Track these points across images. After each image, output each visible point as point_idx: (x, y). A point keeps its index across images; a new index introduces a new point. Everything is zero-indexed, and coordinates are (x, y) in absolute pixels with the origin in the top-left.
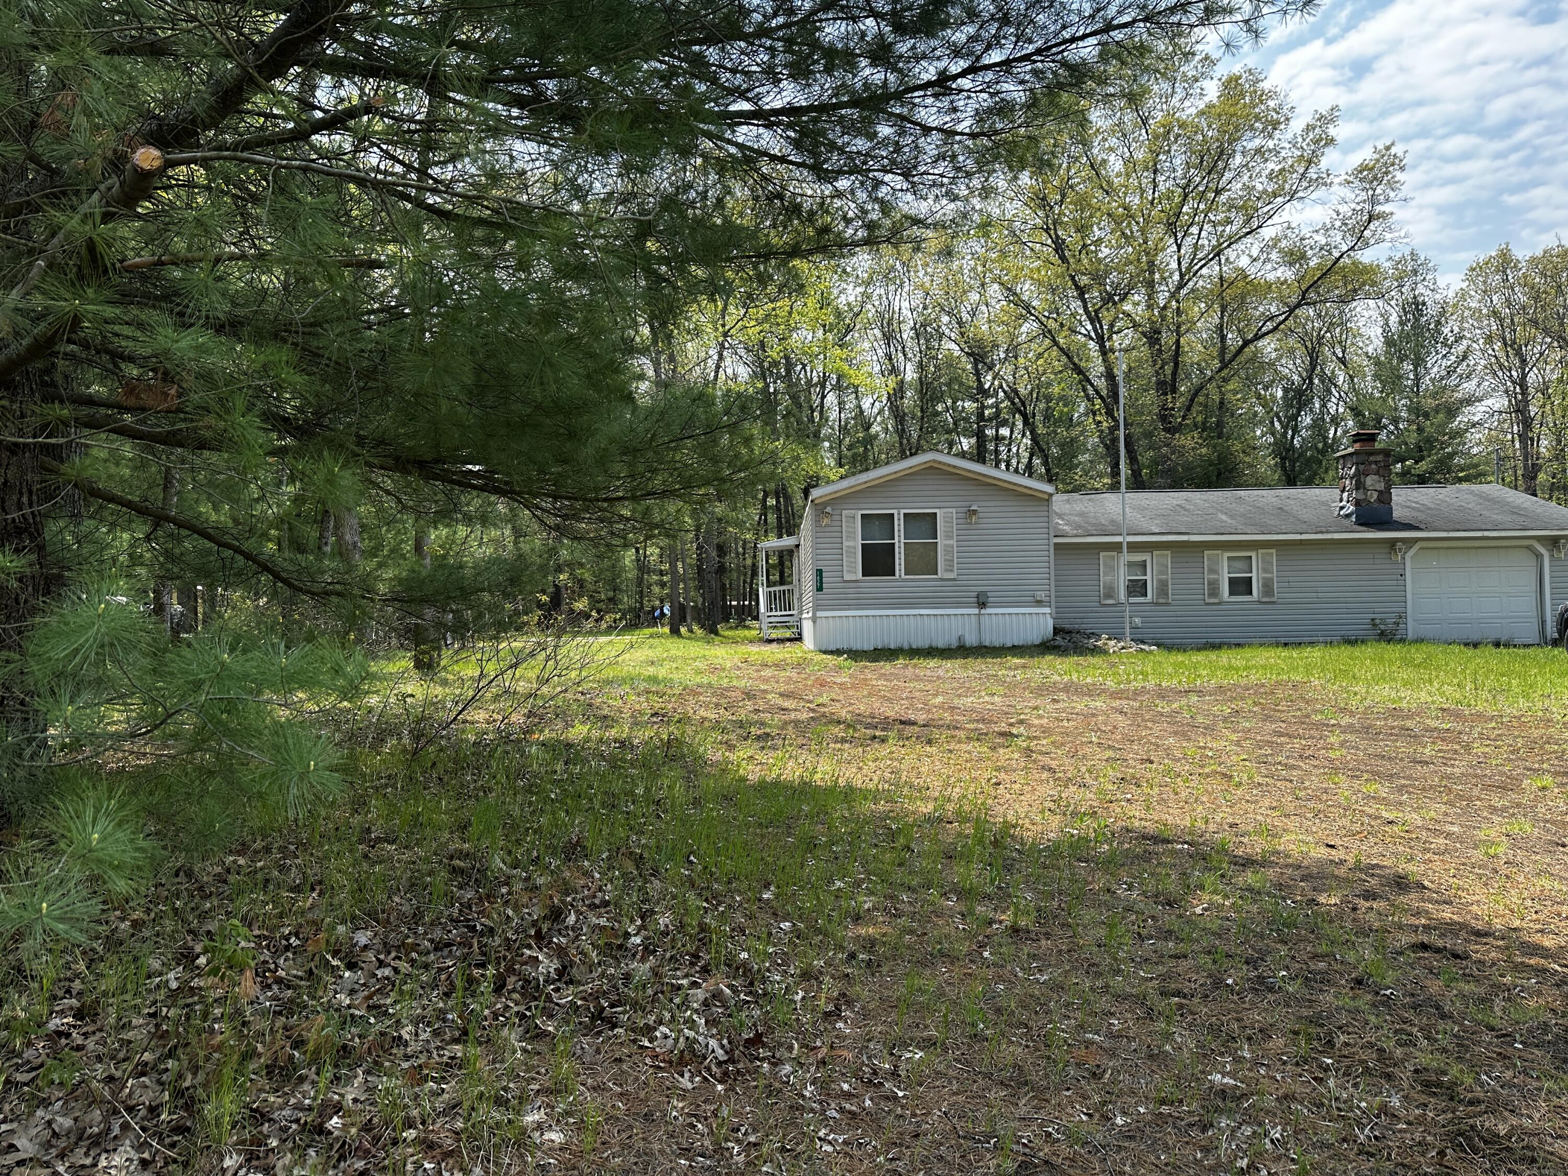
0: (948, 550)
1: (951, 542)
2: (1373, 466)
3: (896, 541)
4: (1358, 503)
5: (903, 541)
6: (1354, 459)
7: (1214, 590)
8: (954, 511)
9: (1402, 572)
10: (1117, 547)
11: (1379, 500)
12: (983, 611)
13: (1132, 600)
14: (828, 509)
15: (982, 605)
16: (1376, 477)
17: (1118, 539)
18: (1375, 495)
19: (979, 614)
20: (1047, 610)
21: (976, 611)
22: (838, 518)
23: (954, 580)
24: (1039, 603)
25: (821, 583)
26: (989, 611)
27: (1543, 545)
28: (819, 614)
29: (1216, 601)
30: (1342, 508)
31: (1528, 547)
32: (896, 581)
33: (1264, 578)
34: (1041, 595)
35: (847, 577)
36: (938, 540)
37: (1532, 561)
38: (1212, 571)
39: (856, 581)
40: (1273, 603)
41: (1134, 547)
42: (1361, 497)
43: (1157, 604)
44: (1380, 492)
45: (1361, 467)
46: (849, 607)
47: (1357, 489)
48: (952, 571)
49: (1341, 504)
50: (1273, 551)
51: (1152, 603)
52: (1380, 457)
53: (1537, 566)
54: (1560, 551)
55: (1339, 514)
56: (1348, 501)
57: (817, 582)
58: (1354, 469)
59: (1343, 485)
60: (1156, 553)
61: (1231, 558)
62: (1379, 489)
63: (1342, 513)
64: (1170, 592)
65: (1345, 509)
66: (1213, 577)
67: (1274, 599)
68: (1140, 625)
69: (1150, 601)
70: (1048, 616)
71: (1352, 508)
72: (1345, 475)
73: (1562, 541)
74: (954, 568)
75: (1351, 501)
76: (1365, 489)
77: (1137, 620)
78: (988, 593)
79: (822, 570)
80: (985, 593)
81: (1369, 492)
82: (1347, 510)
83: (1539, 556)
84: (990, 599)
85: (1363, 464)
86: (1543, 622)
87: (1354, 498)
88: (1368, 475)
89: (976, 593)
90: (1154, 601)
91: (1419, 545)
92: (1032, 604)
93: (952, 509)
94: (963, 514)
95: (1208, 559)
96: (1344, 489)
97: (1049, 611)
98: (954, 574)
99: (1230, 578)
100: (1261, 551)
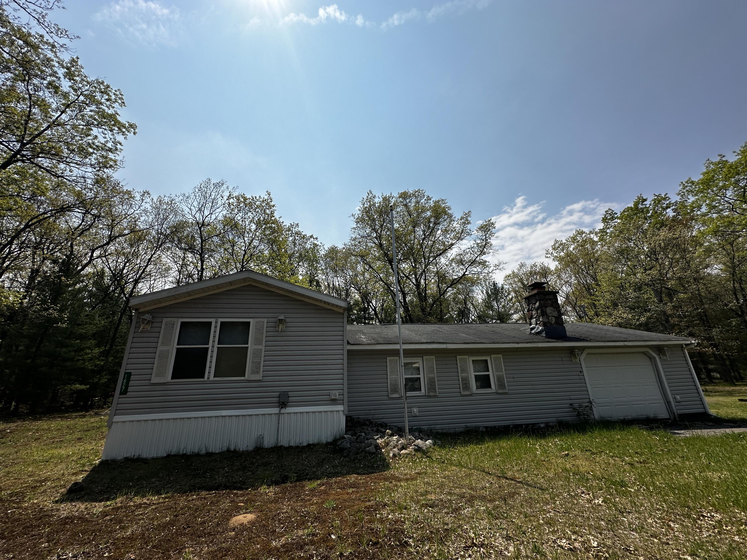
0: (257, 353)
1: (260, 347)
2: (549, 302)
3: (210, 345)
4: (545, 324)
5: (216, 345)
6: (537, 297)
7: (466, 386)
8: (265, 320)
9: (581, 370)
10: (396, 353)
11: (556, 322)
12: (283, 411)
13: (409, 394)
15: (283, 404)
16: (551, 308)
17: (397, 347)
18: (554, 320)
19: (279, 414)
20: (340, 408)
21: (276, 410)
22: (158, 324)
23: (259, 381)
24: (334, 401)
25: (127, 387)
26: (289, 410)
27: (654, 351)
28: (117, 418)
29: (468, 393)
30: (532, 329)
31: (644, 353)
32: (205, 383)
33: (497, 376)
34: (336, 394)
35: (155, 380)
36: (249, 345)
37: (649, 362)
38: (463, 371)
39: (165, 384)
40: (506, 393)
41: (408, 353)
42: (546, 320)
43: (429, 396)
44: (556, 317)
45: (542, 302)
46: (151, 410)
47: (543, 315)
48: (258, 373)
49: (531, 327)
50: (501, 356)
51: (425, 396)
52: (551, 297)
53: (652, 365)
54: (665, 355)
55: (531, 333)
56: (537, 324)
57: (122, 385)
58: (538, 304)
59: (531, 314)
60: (424, 357)
61: (473, 361)
62: (555, 315)
63: (533, 332)
64: (437, 387)
65: (535, 329)
66: (464, 375)
67: (506, 391)
68: (418, 414)
69: (424, 394)
70: (341, 413)
71: (540, 328)
72: (532, 308)
73: (665, 348)
74: (262, 370)
75: (539, 324)
76: (547, 315)
77: (415, 410)
78: (289, 393)
79: (131, 373)
80: (286, 393)
81: (550, 318)
82: (537, 330)
83: (651, 359)
84: (290, 398)
85: (543, 300)
86: (669, 403)
87: (542, 321)
88: (547, 307)
89: (278, 393)
90: (427, 394)
91: (586, 351)
92: (328, 402)
93: (263, 319)
94: (274, 324)
95: (460, 361)
96: (531, 318)
97: (342, 409)
98: (261, 375)
99: (476, 376)
100: (493, 356)
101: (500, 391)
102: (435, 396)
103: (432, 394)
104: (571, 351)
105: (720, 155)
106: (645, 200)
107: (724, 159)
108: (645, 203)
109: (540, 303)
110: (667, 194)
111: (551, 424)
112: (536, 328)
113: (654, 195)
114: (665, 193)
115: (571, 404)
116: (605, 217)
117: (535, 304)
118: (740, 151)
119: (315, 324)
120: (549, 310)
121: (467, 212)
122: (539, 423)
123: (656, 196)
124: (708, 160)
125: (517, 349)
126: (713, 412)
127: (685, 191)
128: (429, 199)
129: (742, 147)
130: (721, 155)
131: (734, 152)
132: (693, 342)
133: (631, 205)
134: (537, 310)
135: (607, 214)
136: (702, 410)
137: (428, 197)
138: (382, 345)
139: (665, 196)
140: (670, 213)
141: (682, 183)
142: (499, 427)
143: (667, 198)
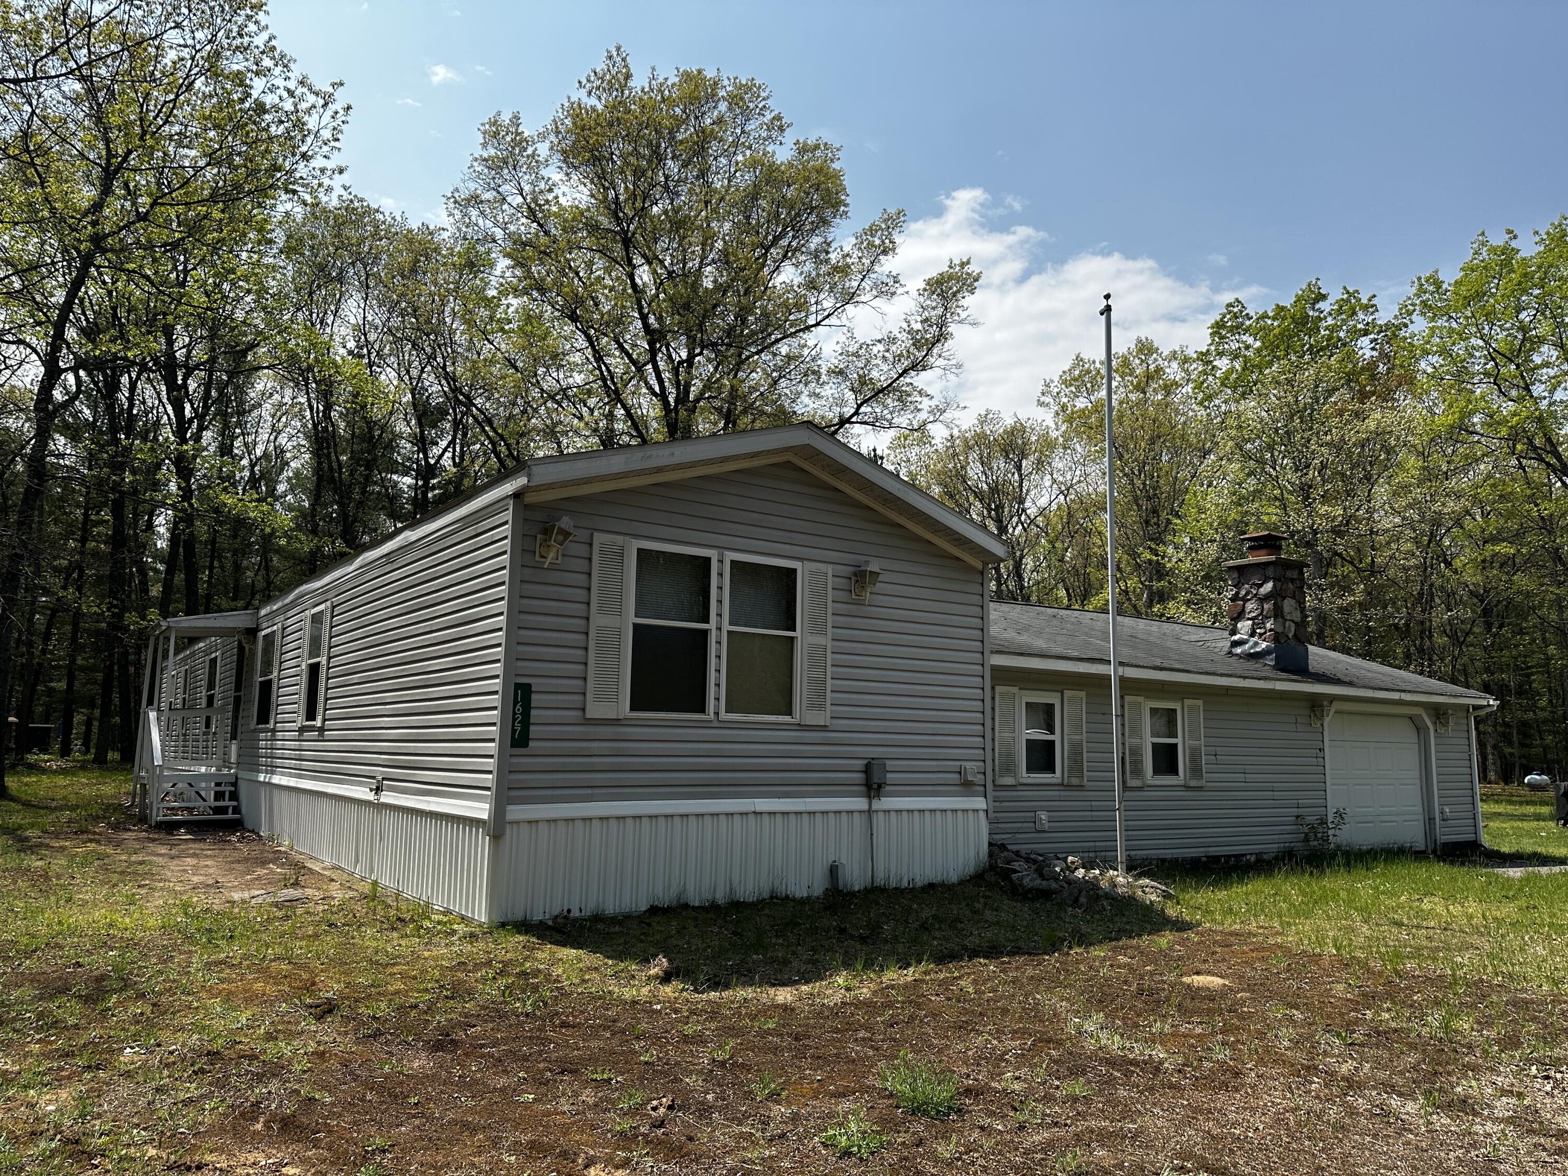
0: (817, 657)
1: (821, 640)
2: (1290, 585)
3: (712, 625)
4: (1277, 637)
5: (726, 627)
6: (1270, 571)
8: (830, 569)
9: (1321, 746)
11: (1296, 636)
12: (876, 805)
13: (1034, 778)
14: (566, 522)
15: (874, 789)
16: (1293, 602)
18: (1293, 629)
19: (870, 812)
20: (979, 803)
21: (860, 803)
22: (583, 550)
23: (824, 728)
24: (966, 786)
25: (526, 723)
26: (885, 803)
27: (1429, 715)
28: (515, 812)
29: (1138, 783)
30: (1237, 644)
31: (1413, 717)
32: (706, 725)
33: (1190, 748)
34: (971, 771)
35: (595, 711)
36: (797, 633)
37: (1411, 735)
38: (1133, 733)
39: (616, 722)
40: (1202, 789)
42: (1280, 630)
43: (1066, 787)
44: (1296, 623)
45: (1279, 585)
46: (591, 792)
47: (1275, 617)
48: (821, 707)
49: (1236, 637)
50: (1200, 703)
51: (1062, 785)
52: (1294, 574)
53: (1419, 744)
54: (1446, 724)
55: (1230, 653)
56: (1253, 634)
57: (514, 720)
58: (1269, 586)
59: (1239, 609)
60: (1067, 693)
61: (1154, 711)
62: (1296, 619)
63: (1239, 650)
64: (1085, 764)
65: (1247, 646)
66: (1135, 741)
67: (1202, 783)
68: (1046, 826)
69: (1059, 781)
70: (982, 815)
71: (1264, 645)
72: (1247, 594)
73: (1450, 712)
74: (828, 703)
75: (1261, 635)
76: (1283, 617)
77: (1043, 817)
78: (888, 762)
79: (529, 685)
80: (880, 762)
81: (1287, 623)
82: (1251, 648)
83: (1420, 729)
84: (889, 775)
85: (1279, 580)
86: (1432, 820)
87: (1270, 630)
88: (1284, 598)
89: (865, 762)
90: (1066, 782)
91: (1337, 705)
92: (956, 788)
93: (825, 565)
94: (843, 580)
95: (1130, 709)
96: (1240, 616)
97: (985, 807)
98: (828, 714)
99: (1155, 746)
100: (1188, 702)
101: (1193, 783)
102: (1080, 787)
103: (1075, 781)
104: (1316, 704)
105: (1510, 232)
106: (1323, 297)
107: (1514, 244)
108: (1320, 305)
109: (1274, 586)
110: (1374, 296)
111: (1265, 857)
112: (1251, 643)
113: (1345, 288)
114: (1371, 294)
115: (1297, 817)
116: (1222, 320)
117: (1261, 586)
118: (1548, 233)
119: (930, 594)
120: (1288, 605)
121: (892, 211)
122: (1245, 855)
123: (1348, 292)
124: (1483, 234)
125: (1228, 688)
126: (1486, 841)
127: (1418, 302)
128: (778, 125)
129: (1552, 224)
130: (1512, 232)
131: (1536, 233)
132: (1491, 702)
133: (1288, 302)
134: (1262, 600)
135: (1230, 312)
136: (1471, 837)
137: (778, 118)
138: (1004, 656)
139: (1370, 300)
140: (1365, 348)
141: (1419, 279)
142: (1184, 859)
143: (1372, 306)
